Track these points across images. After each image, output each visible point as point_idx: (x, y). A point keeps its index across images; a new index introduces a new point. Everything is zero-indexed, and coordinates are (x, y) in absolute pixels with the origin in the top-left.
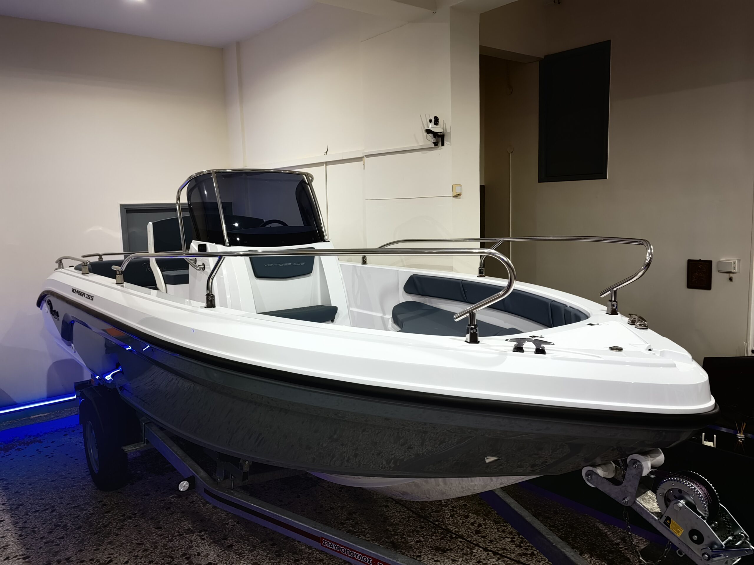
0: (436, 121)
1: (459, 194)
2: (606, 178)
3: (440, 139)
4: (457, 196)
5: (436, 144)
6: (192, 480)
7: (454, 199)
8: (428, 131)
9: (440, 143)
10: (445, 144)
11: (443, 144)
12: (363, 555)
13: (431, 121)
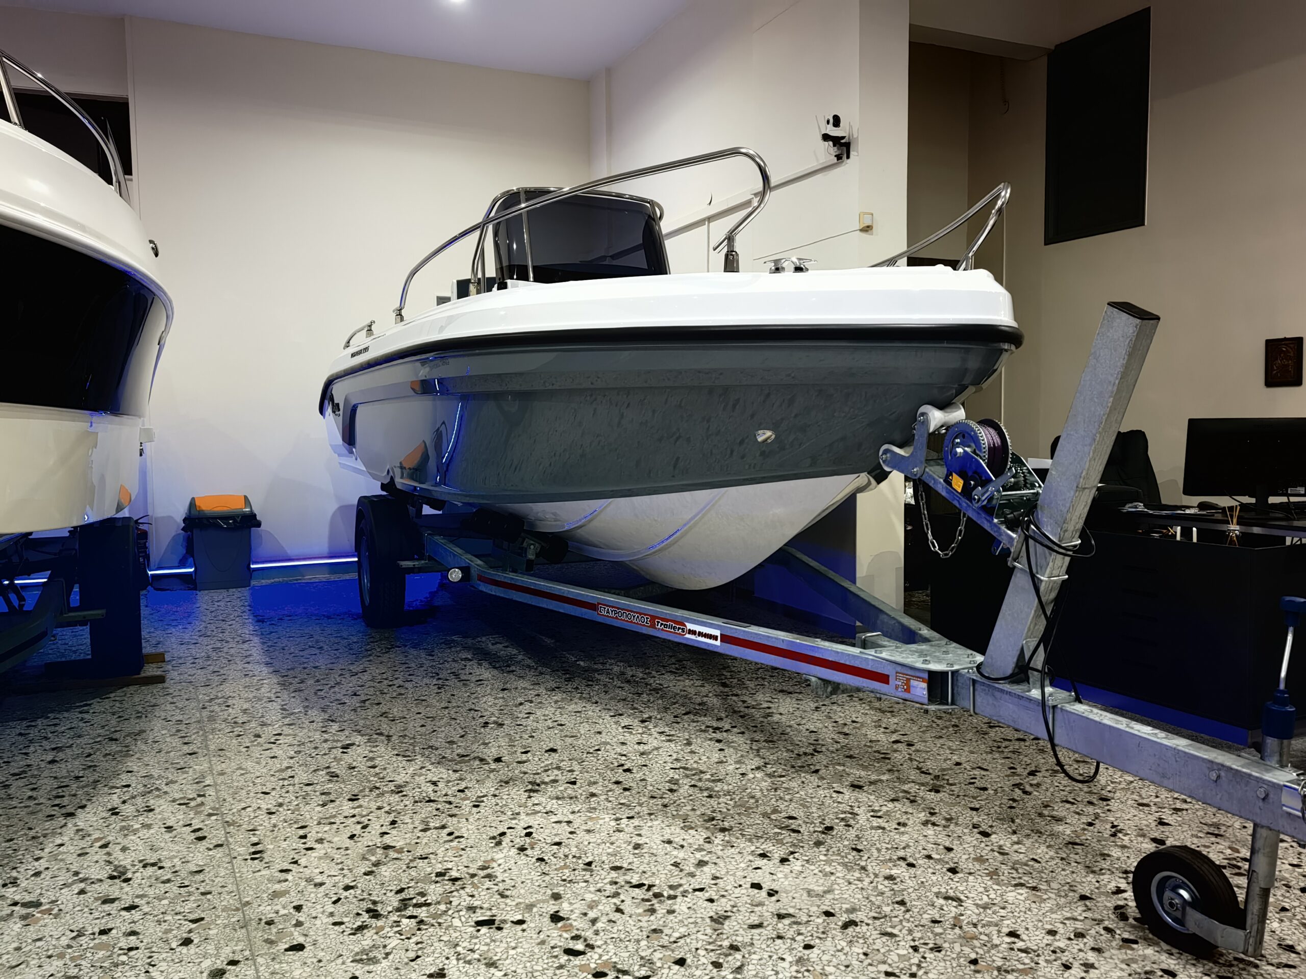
0: (837, 121)
1: (868, 227)
2: (1143, 224)
3: (845, 149)
4: (867, 229)
5: (839, 157)
6: (465, 570)
7: (863, 235)
8: (826, 137)
9: (845, 156)
10: (851, 156)
11: (848, 157)
12: (641, 614)
13: (828, 122)
